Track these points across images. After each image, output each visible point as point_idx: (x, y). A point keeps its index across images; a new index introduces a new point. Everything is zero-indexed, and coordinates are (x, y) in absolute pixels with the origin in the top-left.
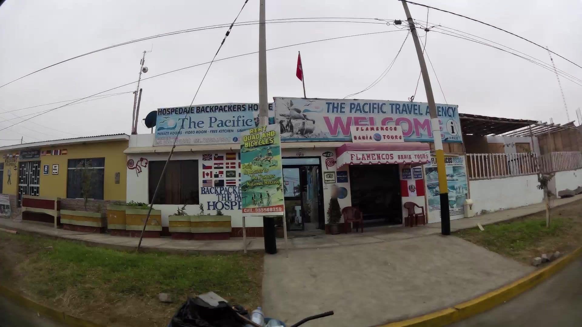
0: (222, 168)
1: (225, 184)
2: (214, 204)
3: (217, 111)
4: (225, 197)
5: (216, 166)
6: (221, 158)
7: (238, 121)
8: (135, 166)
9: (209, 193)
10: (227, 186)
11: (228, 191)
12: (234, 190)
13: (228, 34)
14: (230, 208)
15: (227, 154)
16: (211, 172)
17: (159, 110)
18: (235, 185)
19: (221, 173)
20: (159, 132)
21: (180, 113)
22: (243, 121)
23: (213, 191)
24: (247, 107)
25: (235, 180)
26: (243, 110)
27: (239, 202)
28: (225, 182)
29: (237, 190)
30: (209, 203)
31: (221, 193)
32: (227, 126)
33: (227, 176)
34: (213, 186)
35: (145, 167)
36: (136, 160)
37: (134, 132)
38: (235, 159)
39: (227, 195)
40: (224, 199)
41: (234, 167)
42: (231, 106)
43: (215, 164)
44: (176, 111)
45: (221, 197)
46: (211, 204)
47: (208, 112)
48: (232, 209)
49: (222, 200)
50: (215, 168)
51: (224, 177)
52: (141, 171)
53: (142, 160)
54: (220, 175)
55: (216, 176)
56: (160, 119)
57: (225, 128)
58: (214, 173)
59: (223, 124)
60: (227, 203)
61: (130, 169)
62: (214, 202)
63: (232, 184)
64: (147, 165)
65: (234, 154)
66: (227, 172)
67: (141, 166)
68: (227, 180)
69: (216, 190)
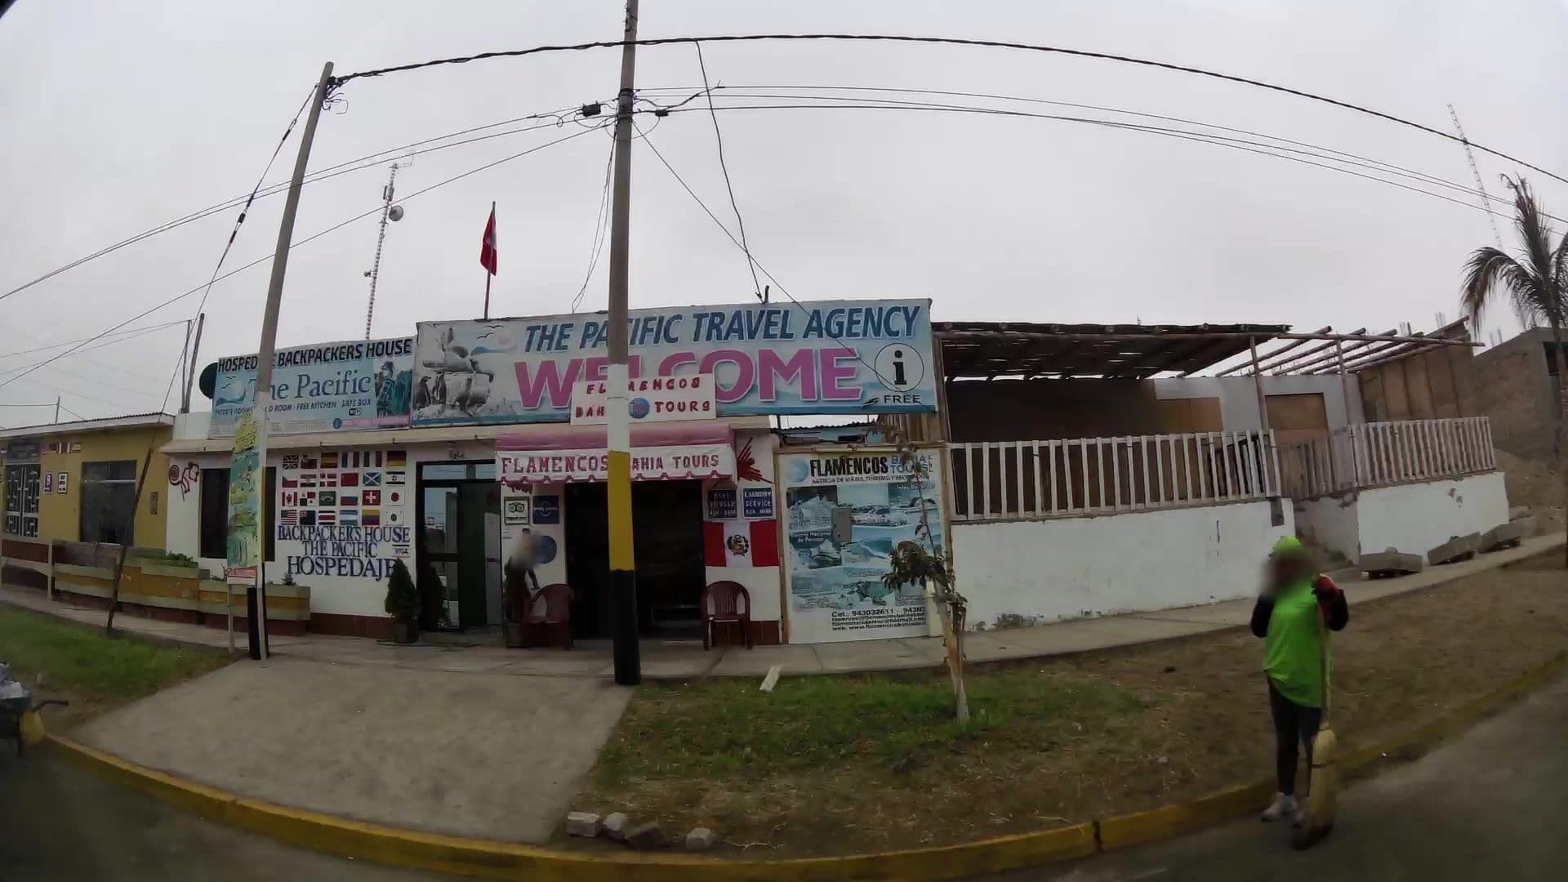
0: (313, 485)
1: (318, 521)
2: (298, 560)
3: (312, 360)
4: (316, 548)
5: (304, 481)
6: (311, 464)
7: (345, 381)
8: (180, 479)
9: (290, 539)
10: (320, 524)
11: (320, 534)
12: (332, 534)
13: (242, 218)
14: (325, 572)
15: (323, 455)
16: (296, 494)
17: (220, 360)
18: (333, 523)
19: (311, 495)
20: (219, 407)
21: (252, 368)
22: (355, 381)
23: (297, 533)
24: (364, 350)
25: (333, 512)
26: (356, 357)
27: (340, 560)
28: (318, 515)
29: (336, 533)
30: (290, 557)
31: (310, 539)
32: (327, 394)
33: (322, 503)
34: (298, 524)
35: (196, 481)
36: (182, 466)
37: (185, 409)
38: (335, 466)
39: (319, 543)
40: (314, 552)
41: (333, 484)
42: (338, 348)
43: (303, 477)
44: (247, 363)
45: (309, 547)
46: (294, 561)
47: (297, 363)
48: (327, 574)
49: (312, 554)
50: (303, 485)
51: (314, 506)
52: (189, 490)
53: (191, 465)
54: (309, 500)
55: (304, 502)
56: (221, 379)
57: (322, 398)
58: (300, 497)
59: (319, 389)
60: (320, 561)
61: (174, 484)
62: (298, 558)
63: (328, 521)
64: (198, 478)
65: (335, 455)
66: (321, 494)
67: (188, 479)
68: (320, 512)
69: (302, 533)
